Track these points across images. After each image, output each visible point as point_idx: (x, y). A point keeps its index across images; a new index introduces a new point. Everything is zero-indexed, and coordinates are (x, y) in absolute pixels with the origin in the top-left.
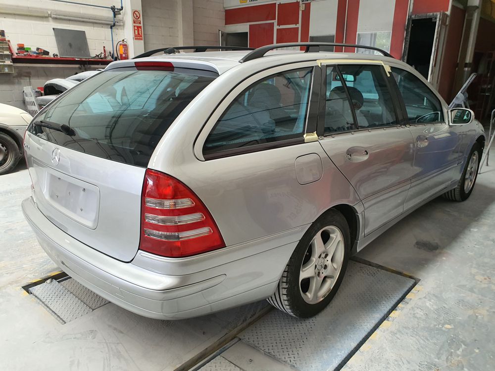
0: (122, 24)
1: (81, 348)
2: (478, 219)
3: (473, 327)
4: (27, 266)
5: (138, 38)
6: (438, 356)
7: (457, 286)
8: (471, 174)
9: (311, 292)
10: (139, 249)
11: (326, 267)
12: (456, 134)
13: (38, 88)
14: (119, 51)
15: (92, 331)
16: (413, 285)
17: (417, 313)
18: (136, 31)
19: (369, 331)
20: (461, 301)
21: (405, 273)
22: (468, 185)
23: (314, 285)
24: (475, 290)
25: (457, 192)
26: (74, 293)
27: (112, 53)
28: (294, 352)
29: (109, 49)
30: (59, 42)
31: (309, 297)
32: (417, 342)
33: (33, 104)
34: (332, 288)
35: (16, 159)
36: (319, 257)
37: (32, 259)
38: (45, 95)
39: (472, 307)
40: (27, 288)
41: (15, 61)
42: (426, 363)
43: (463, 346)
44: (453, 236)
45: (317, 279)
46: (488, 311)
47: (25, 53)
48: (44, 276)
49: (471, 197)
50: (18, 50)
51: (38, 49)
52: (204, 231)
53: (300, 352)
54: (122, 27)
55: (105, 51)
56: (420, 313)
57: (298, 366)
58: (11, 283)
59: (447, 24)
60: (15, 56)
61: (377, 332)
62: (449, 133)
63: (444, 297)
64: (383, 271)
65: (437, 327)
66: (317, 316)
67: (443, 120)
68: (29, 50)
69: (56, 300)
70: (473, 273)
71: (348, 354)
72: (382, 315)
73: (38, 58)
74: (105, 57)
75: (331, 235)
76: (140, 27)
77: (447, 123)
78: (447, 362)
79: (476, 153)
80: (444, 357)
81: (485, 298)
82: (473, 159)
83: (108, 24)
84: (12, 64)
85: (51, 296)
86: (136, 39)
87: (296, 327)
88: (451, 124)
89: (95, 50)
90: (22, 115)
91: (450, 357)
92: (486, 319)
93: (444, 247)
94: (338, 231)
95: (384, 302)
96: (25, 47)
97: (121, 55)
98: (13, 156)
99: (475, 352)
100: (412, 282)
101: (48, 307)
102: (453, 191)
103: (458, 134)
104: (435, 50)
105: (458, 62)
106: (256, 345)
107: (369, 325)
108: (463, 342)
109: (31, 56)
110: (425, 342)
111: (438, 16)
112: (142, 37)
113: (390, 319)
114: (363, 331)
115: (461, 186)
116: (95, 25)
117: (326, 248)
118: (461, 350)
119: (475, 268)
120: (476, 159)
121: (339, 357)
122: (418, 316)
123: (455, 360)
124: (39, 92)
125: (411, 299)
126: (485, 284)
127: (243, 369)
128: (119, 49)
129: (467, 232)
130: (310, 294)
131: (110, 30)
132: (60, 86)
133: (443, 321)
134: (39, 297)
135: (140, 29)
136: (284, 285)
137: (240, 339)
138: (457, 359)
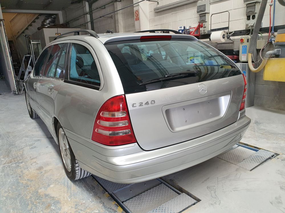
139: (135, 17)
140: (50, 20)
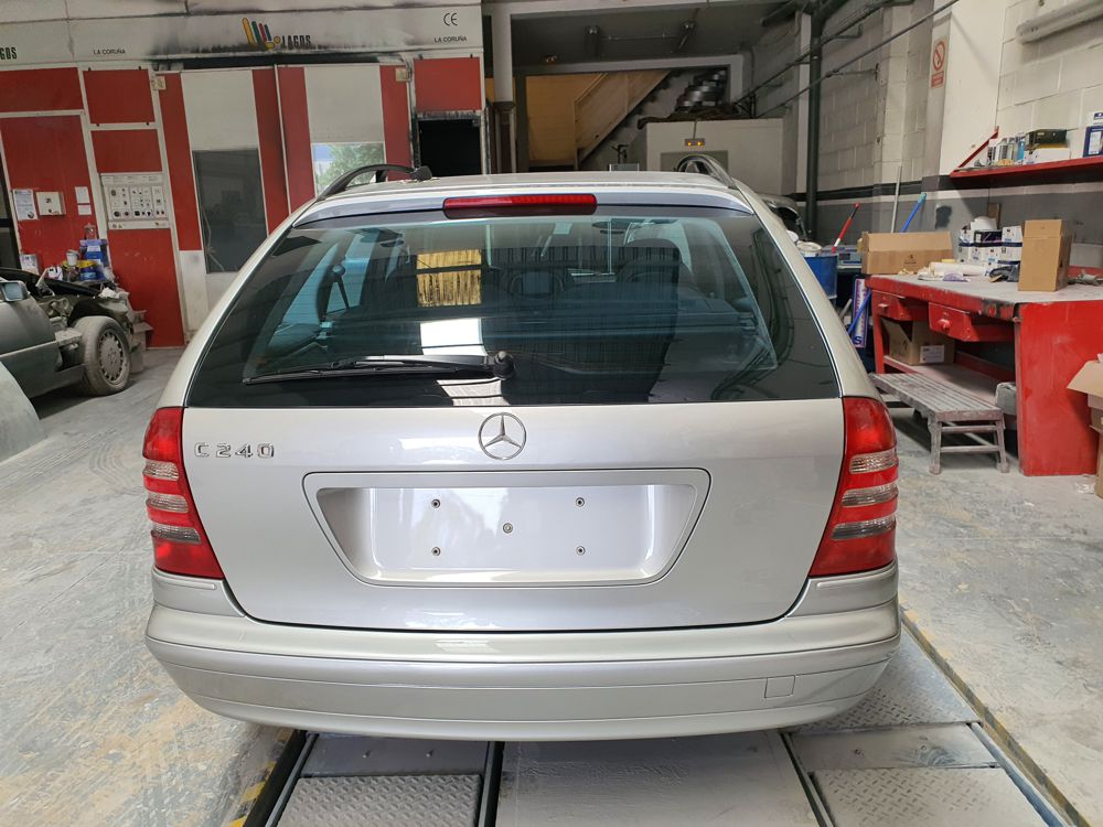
65: (955, 592)
110: (978, 615)
111: (482, 118)
123: (1030, 619)
139: (932, 71)
140: (705, 89)
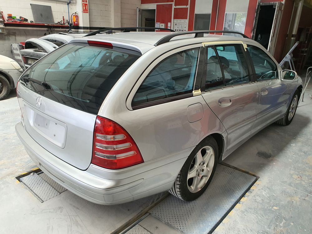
0: (75, 2)
1: (53, 218)
2: (296, 138)
3: (290, 209)
4: (18, 163)
5: (86, 11)
6: (269, 227)
7: (282, 182)
8: (293, 109)
9: (194, 185)
10: (91, 163)
11: (203, 170)
12: (285, 85)
13: (21, 43)
14: (73, 20)
15: (60, 208)
16: (255, 180)
17: (257, 199)
18: (84, 7)
19: (228, 210)
20: (284, 192)
21: (250, 172)
22: (290, 115)
23: (195, 182)
24: (292, 184)
25: (284, 120)
26: (48, 182)
27: (68, 21)
28: (183, 223)
29: (67, 18)
30: (34, 13)
31: (192, 188)
32: (257, 217)
33: (18, 55)
34: (206, 183)
35: (8, 91)
36: (199, 165)
37: (21, 159)
38: (26, 49)
39: (290, 196)
40: (18, 178)
41: (6, 25)
42: (262, 231)
43: (284, 221)
44: (280, 149)
45: (198, 178)
46: (299, 198)
47: (13, 20)
48: (29, 170)
49: (292, 123)
50: (8, 18)
51: (21, 17)
52: (131, 153)
53: (186, 223)
54: (75, 4)
55: (64, 19)
56: (259, 199)
57: (185, 231)
58: (9, 175)
59: (282, 10)
60: (6, 22)
61: (233, 211)
62: (280, 84)
63: (274, 189)
64: (237, 171)
65: (269, 208)
66: (197, 200)
67: (277, 77)
68: (15, 18)
69: (37, 187)
70: (291, 173)
71: (215, 224)
72: (236, 200)
73: (20, 23)
74: (64, 24)
75: (207, 151)
76: (87, 4)
77: (280, 79)
78: (274, 231)
79: (296, 96)
80: (272, 228)
81: (298, 190)
82: (295, 100)
83: (66, 2)
84: (4, 27)
85: (34, 184)
86: (84, 12)
87: (184, 207)
88: (282, 80)
89: (57, 19)
90: (11, 62)
91: (276, 228)
92: (298, 203)
93: (274, 156)
94: (211, 149)
95: (237, 191)
96: (12, 16)
97: (74, 22)
98: (6, 89)
99: (291, 224)
100: (254, 178)
101: (32, 191)
102: (281, 120)
103: (286, 85)
104: (274, 26)
105: (288, 34)
106: (160, 218)
107: (228, 206)
108: (284, 218)
109: (16, 22)
110: (261, 218)
111: (277, 5)
112: (88, 11)
113: (241, 202)
114: (225, 210)
115: (286, 117)
116: (57, 2)
117: (203, 159)
118: (282, 223)
119: (293, 170)
120: (296, 99)
121: (210, 226)
122: (258, 201)
123: (279, 229)
124: (21, 45)
125: (253, 190)
126: (298, 180)
127: (152, 233)
128: (73, 18)
129: (288, 146)
130: (193, 186)
131: (67, 6)
132: (36, 44)
133: (272, 205)
134: (27, 184)
135: (86, 6)
136: (178, 183)
137: (150, 214)
138: (280, 229)
